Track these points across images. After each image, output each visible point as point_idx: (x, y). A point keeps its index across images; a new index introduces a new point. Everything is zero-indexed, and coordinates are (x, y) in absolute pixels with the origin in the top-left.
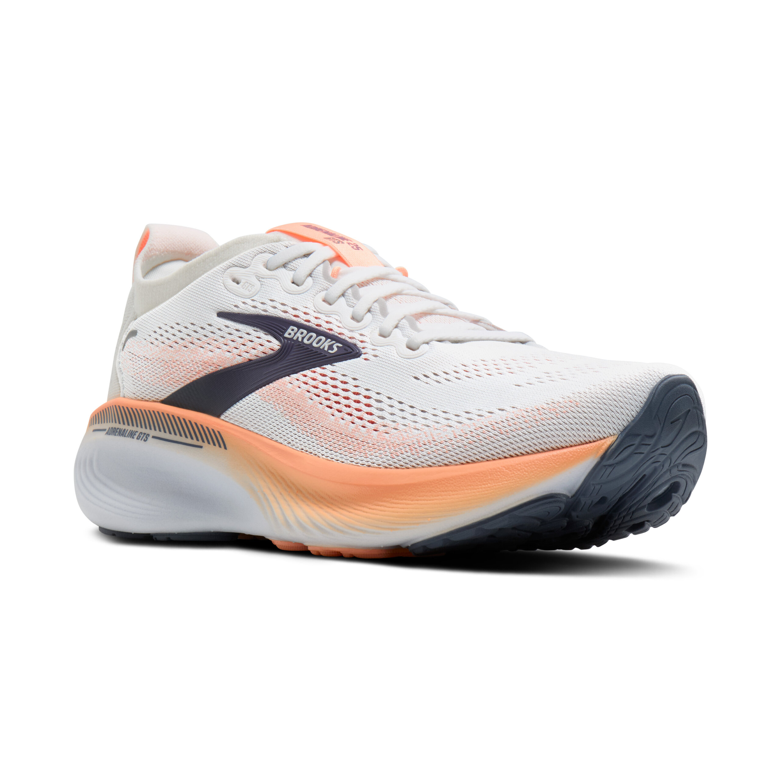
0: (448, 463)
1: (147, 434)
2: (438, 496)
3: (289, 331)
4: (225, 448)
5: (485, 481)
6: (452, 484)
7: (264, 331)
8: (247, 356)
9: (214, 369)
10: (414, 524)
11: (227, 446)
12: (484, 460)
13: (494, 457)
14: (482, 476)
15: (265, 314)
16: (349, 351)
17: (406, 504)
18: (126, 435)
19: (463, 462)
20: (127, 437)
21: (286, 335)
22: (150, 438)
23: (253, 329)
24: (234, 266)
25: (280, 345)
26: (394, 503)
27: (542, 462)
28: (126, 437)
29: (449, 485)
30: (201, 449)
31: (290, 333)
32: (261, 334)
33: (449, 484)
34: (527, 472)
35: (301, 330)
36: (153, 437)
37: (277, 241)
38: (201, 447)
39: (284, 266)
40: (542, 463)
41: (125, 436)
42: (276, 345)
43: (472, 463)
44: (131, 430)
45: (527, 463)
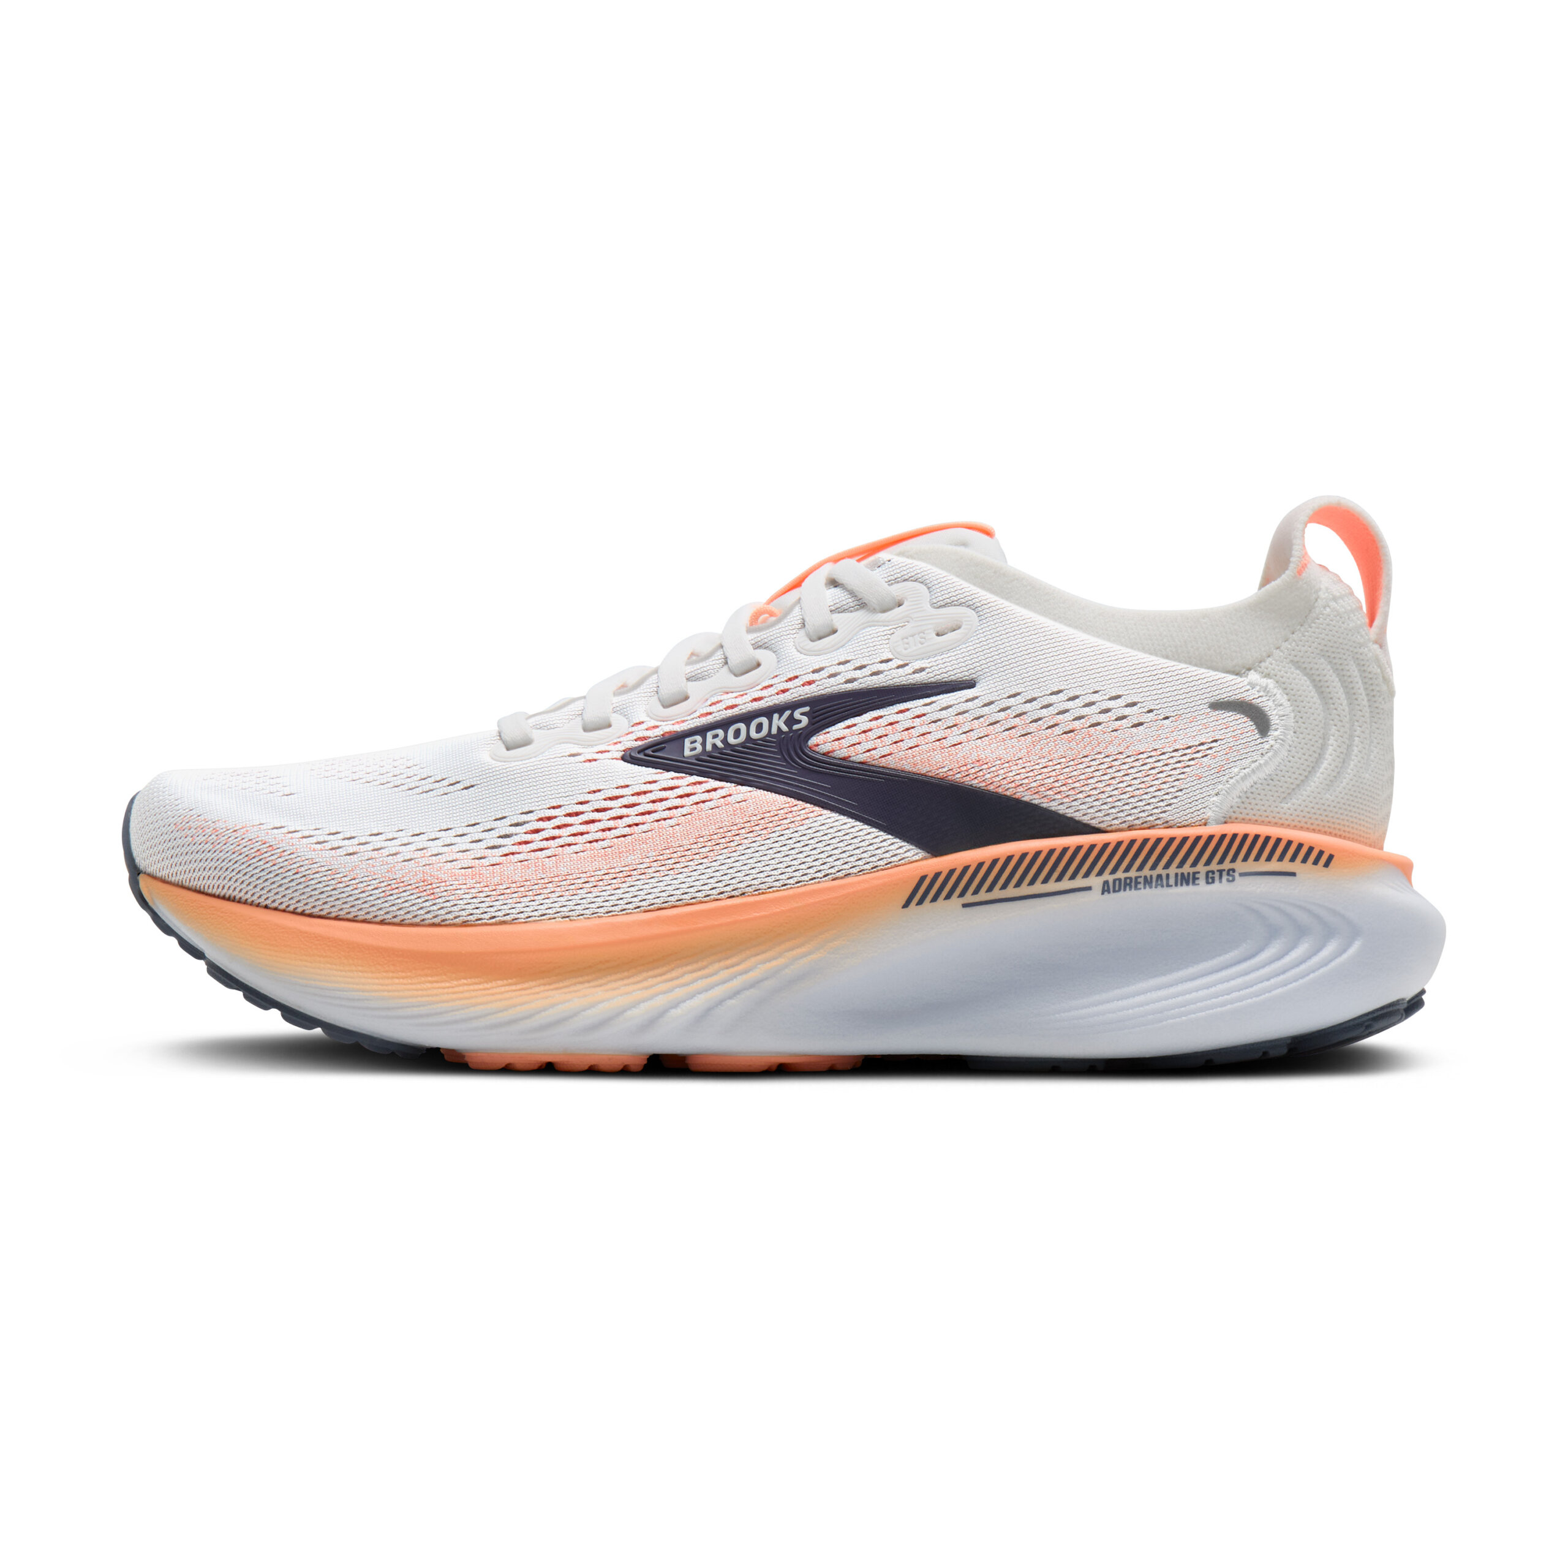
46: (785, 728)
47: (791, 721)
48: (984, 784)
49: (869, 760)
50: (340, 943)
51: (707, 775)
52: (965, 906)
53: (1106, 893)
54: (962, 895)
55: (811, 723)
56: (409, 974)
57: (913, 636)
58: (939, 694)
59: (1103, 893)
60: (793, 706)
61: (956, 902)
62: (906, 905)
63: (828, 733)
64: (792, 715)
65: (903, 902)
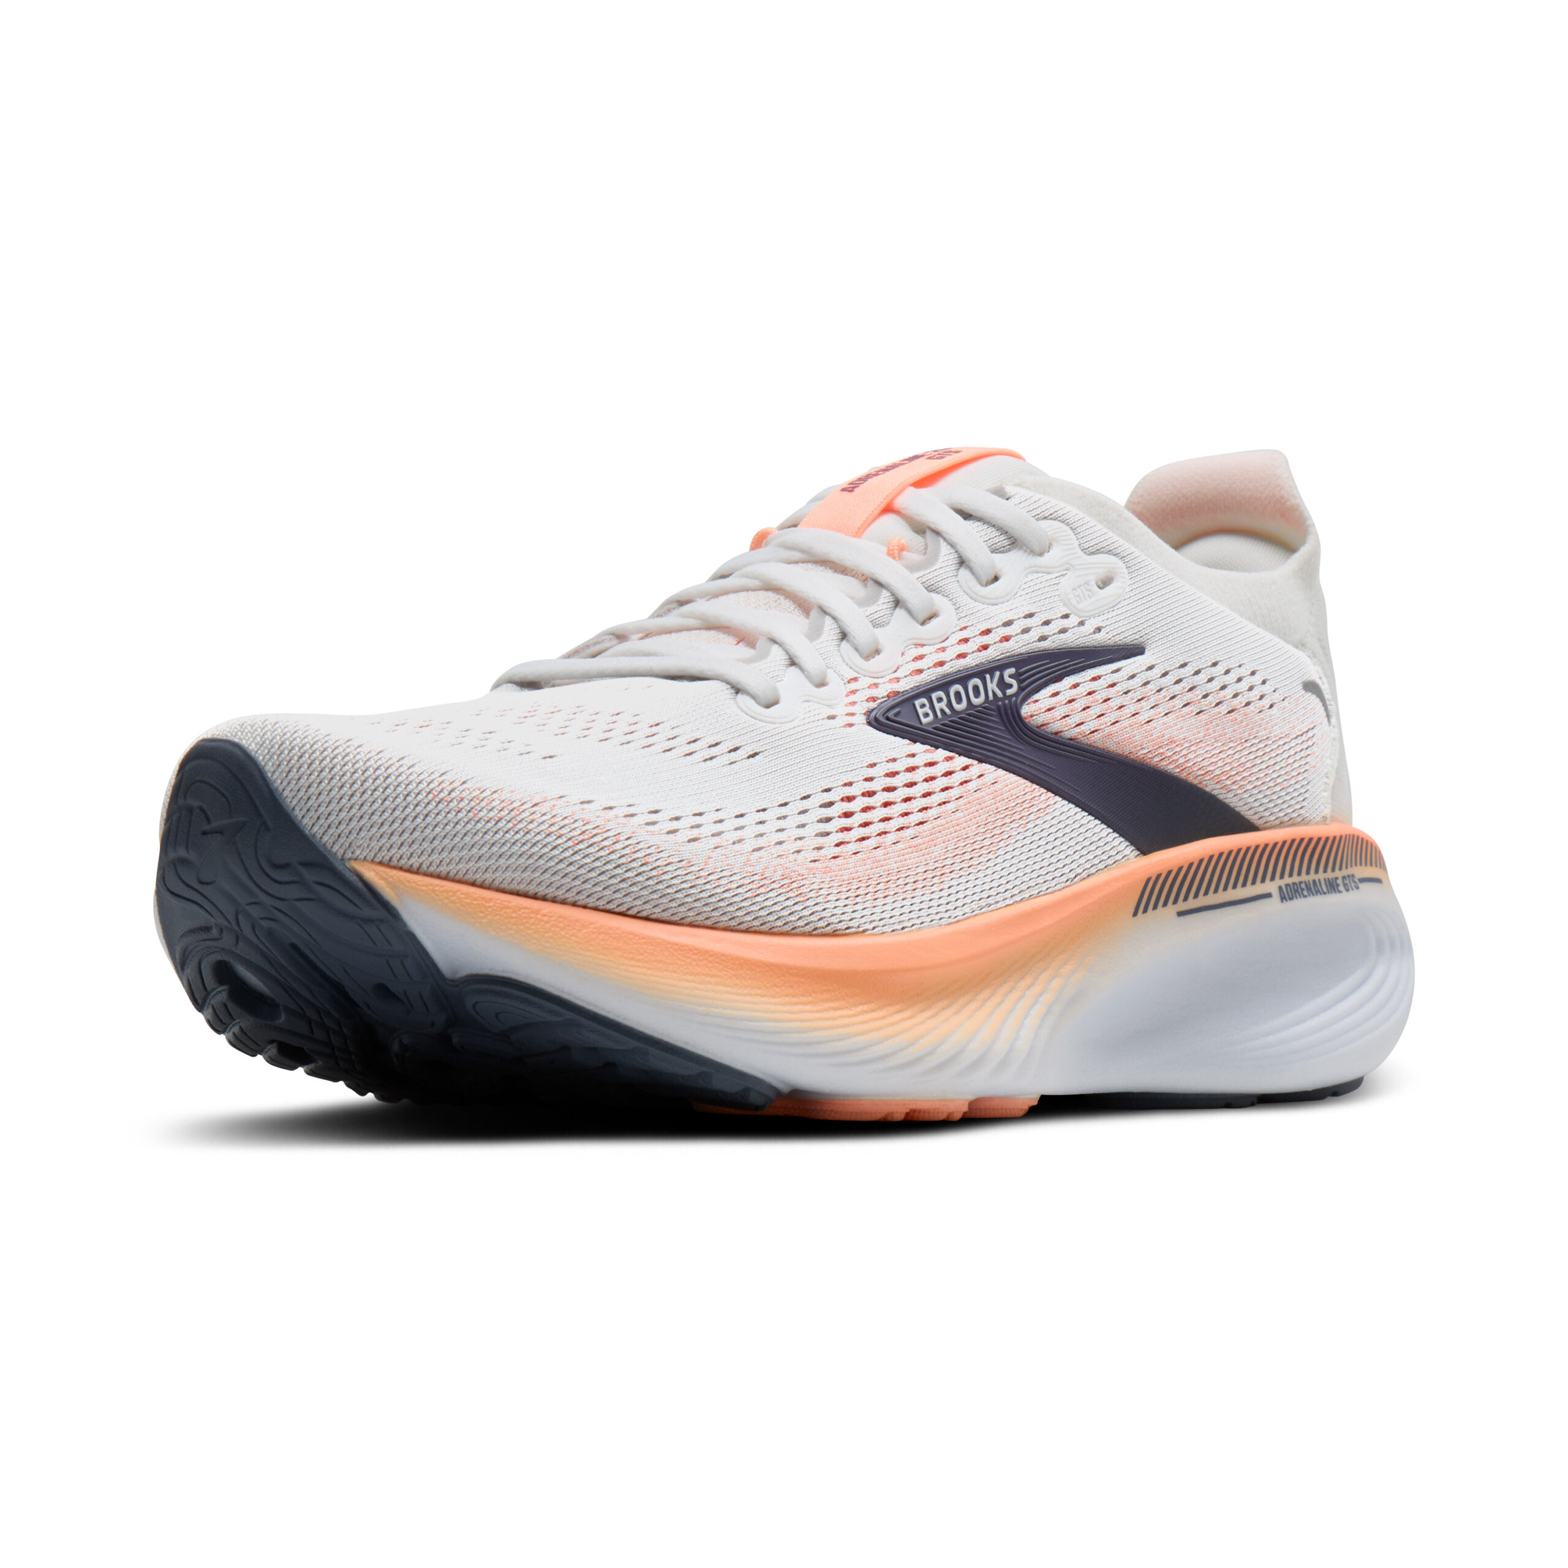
46: (999, 694)
47: (1003, 685)
48: (1178, 770)
49: (1080, 736)
50: (723, 958)
51: (951, 748)
52: (1180, 914)
53: (1284, 901)
54: (1175, 902)
55: (1021, 689)
56: (811, 999)
57: (1079, 587)
58: (1119, 660)
59: (1282, 902)
60: (1001, 666)
61: (1172, 909)
62: (1135, 914)
63: (1037, 701)
64: (1002, 677)
65: (1132, 910)
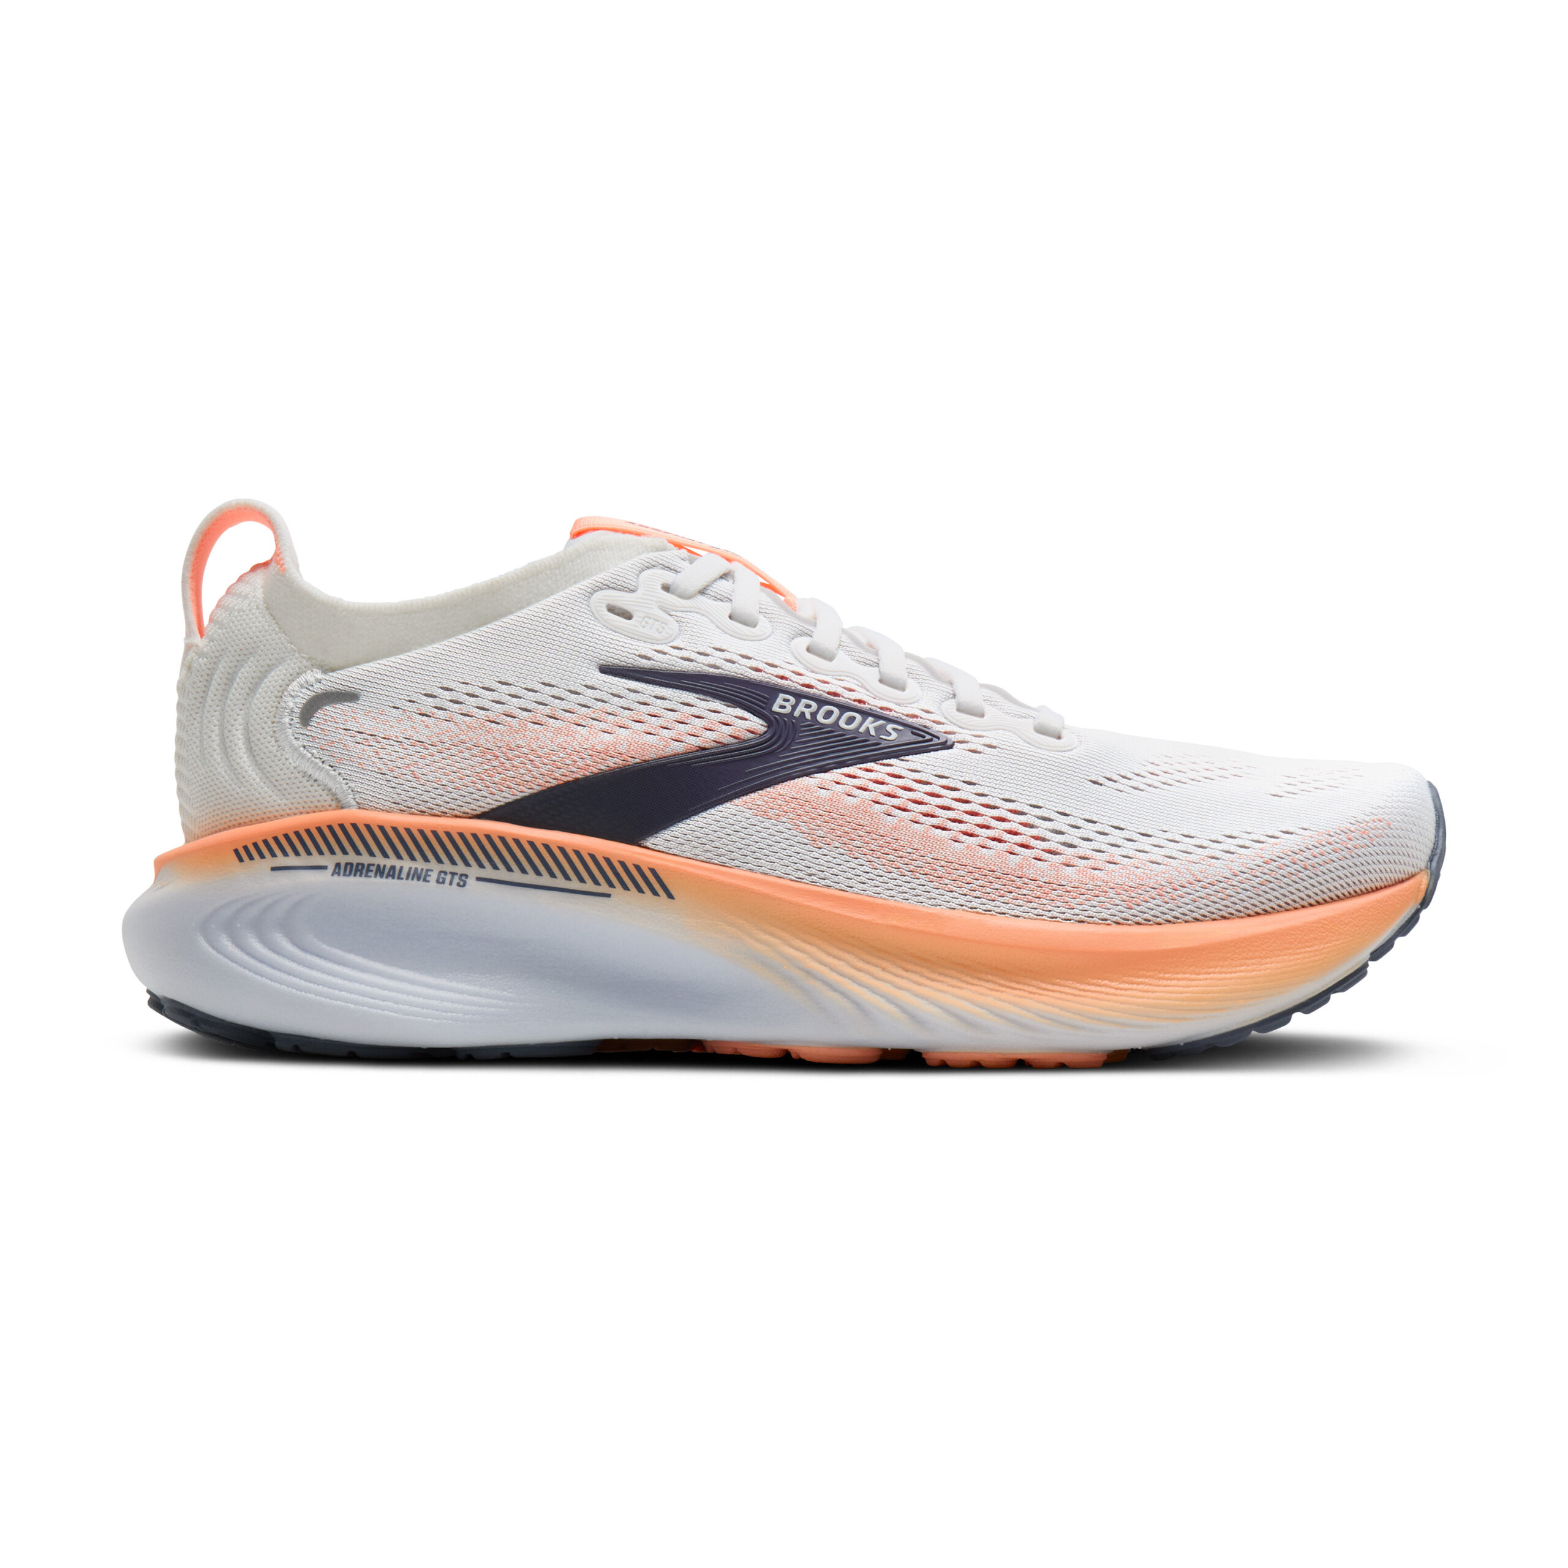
0: (1227, 915)
1: (459, 873)
2: (1242, 966)
3: (779, 701)
4: (670, 896)
5: (1307, 942)
6: (1258, 946)
7: (723, 701)
8: (695, 742)
9: (621, 762)
10: (1216, 1010)
11: (673, 893)
12: (1282, 909)
13: (1297, 905)
14: (1300, 935)
15: (717, 672)
16: (926, 738)
17: (1189, 980)
18: (402, 876)
19: (1252, 913)
20: (407, 878)
21: (776, 708)
22: (471, 881)
23: (697, 696)
24: (605, 589)
25: (766, 724)
26: (1163, 979)
27: (1369, 911)
28: (404, 881)
29: (1253, 948)
30: (608, 898)
31: (781, 705)
32: (717, 705)
33: (1253, 946)
34: (1357, 926)
35: (804, 701)
36: (479, 879)
37: (662, 550)
38: (608, 896)
39: (702, 592)
40: (1370, 913)
41: (399, 878)
42: (757, 724)
43: (1264, 914)
44: (410, 868)
45: (1353, 914)
